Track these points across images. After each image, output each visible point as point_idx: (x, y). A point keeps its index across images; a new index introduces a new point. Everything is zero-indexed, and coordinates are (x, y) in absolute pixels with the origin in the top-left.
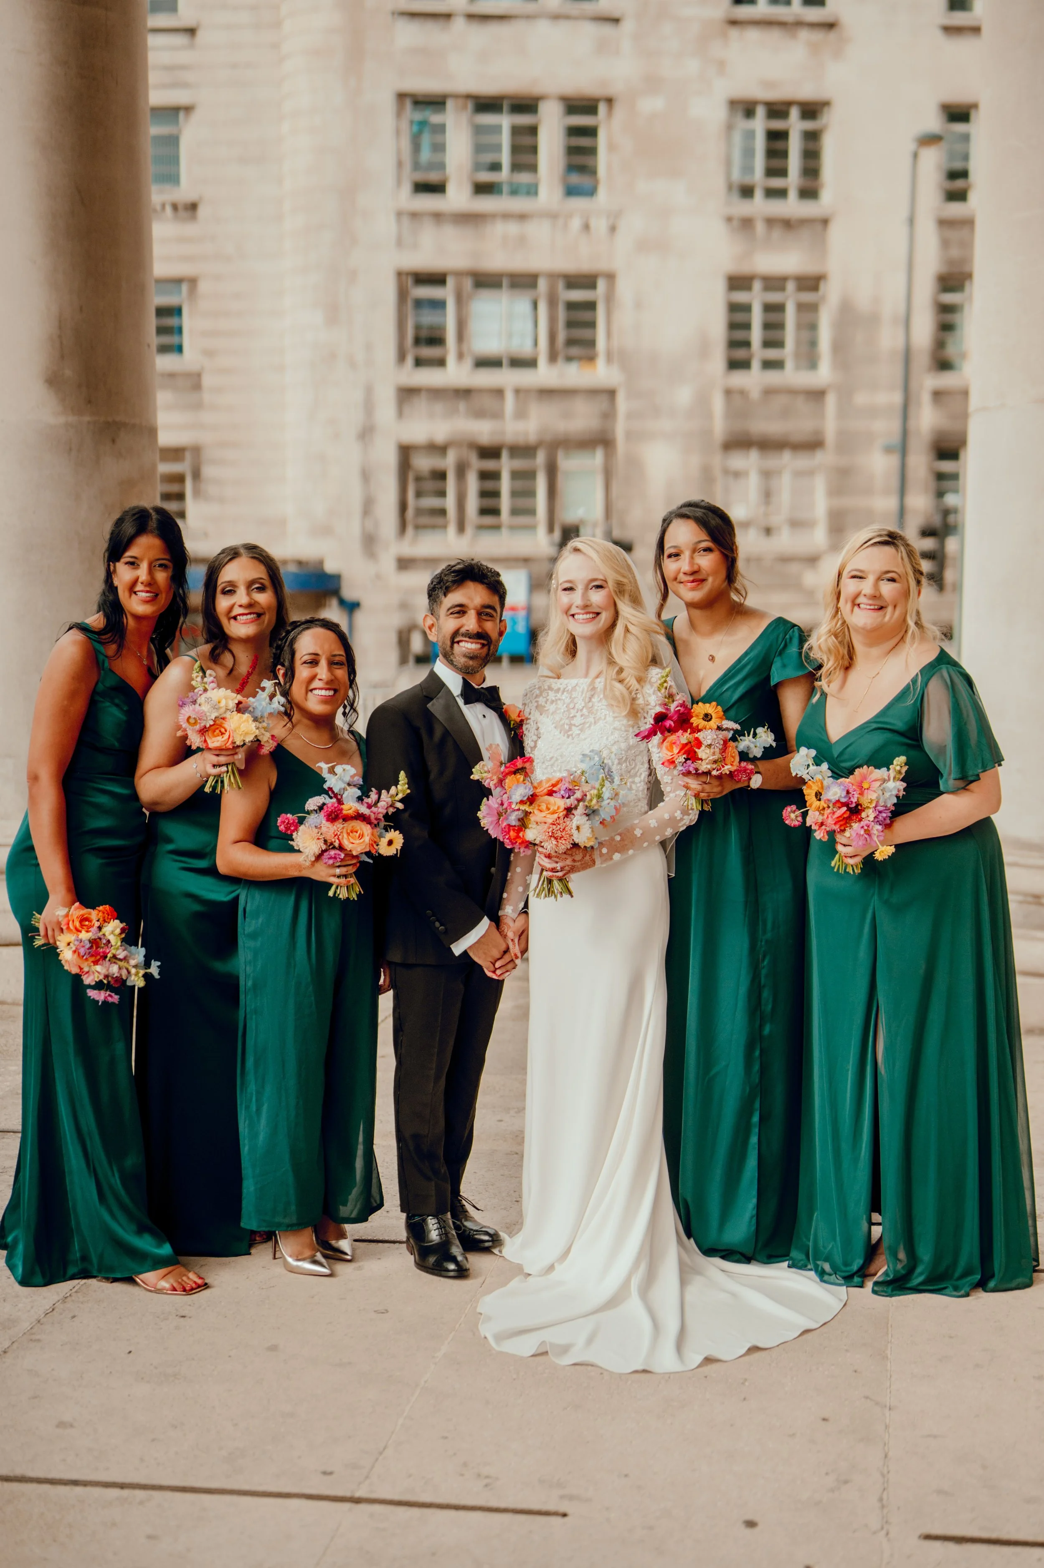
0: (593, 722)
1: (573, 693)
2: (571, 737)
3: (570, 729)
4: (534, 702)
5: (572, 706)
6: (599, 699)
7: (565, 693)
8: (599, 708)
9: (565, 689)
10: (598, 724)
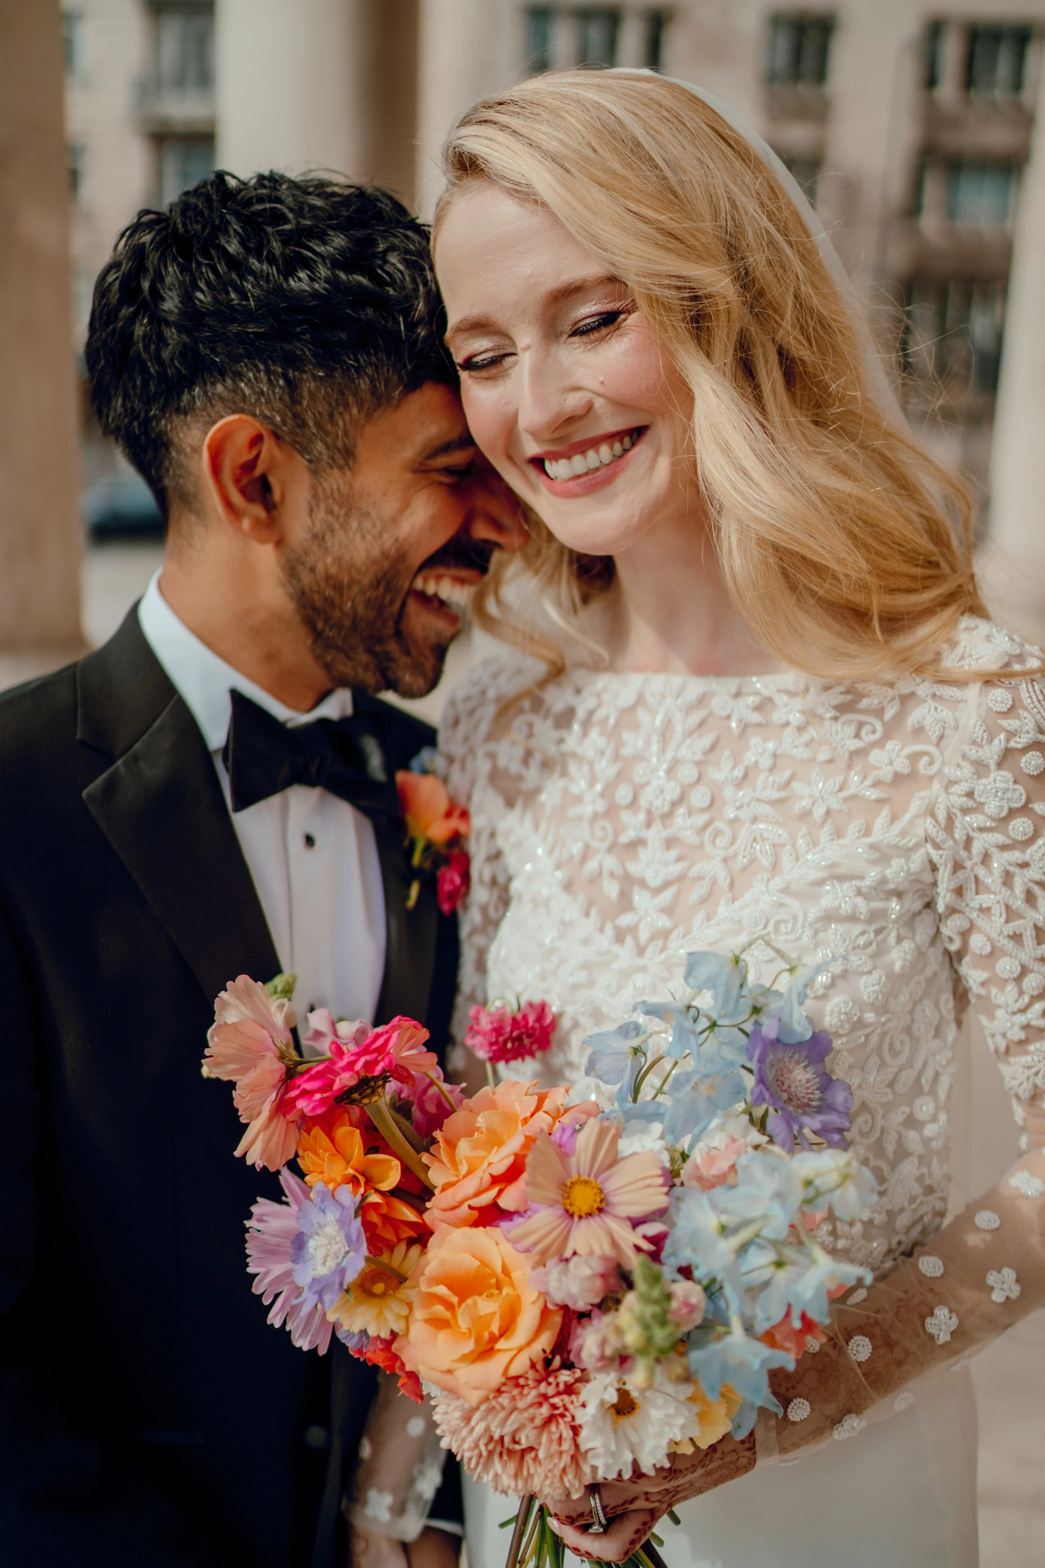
0: (724, 882)
1: (627, 736)
2: (629, 940)
3: (625, 903)
4: (481, 752)
5: (623, 794)
6: (738, 773)
7: (594, 733)
8: (744, 814)
9: (591, 713)
10: (748, 897)
